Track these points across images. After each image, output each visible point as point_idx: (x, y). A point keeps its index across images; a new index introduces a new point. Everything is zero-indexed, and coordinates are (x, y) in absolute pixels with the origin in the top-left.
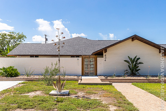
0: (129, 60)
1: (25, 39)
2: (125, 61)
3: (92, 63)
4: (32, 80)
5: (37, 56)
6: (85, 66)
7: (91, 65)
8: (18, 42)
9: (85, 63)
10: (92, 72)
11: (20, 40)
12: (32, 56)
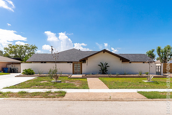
0: (101, 65)
1: (36, 49)
2: (99, 65)
3: (79, 67)
4: (42, 76)
5: (45, 62)
6: (75, 69)
7: (78, 68)
8: (32, 52)
9: (75, 67)
10: (79, 72)
11: (33, 50)
12: (42, 62)
